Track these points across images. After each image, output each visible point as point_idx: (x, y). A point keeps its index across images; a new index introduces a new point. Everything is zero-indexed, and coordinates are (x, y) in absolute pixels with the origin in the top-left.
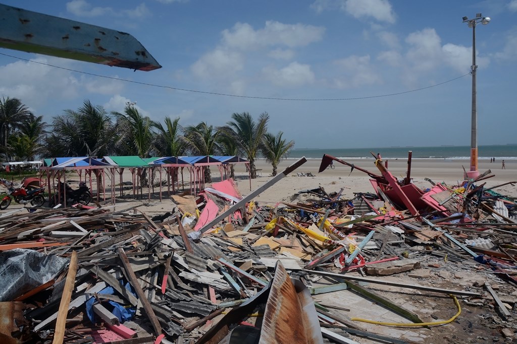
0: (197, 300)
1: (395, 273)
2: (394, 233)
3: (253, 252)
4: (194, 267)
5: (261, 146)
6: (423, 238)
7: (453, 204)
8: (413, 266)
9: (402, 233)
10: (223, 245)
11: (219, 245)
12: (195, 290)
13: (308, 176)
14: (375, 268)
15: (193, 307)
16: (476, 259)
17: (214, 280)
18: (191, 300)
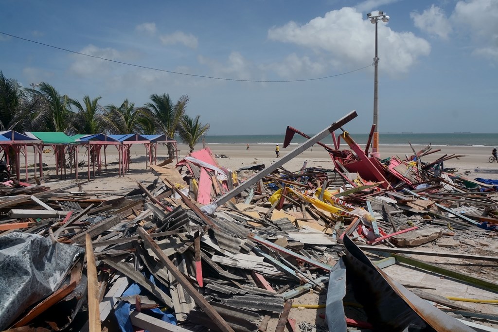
0: (253, 292)
1: (423, 244)
2: (387, 203)
3: (276, 227)
4: (226, 248)
5: (178, 128)
6: (417, 207)
7: (412, 176)
8: (438, 235)
9: (396, 203)
10: (241, 220)
11: (237, 220)
12: (243, 278)
13: (222, 157)
14: (405, 239)
15: (257, 302)
16: (478, 226)
17: (256, 263)
18: (247, 293)
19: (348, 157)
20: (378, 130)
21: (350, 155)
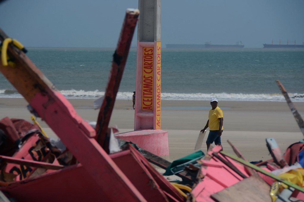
19: (23, 148)
20: (158, 36)
21: (35, 139)
